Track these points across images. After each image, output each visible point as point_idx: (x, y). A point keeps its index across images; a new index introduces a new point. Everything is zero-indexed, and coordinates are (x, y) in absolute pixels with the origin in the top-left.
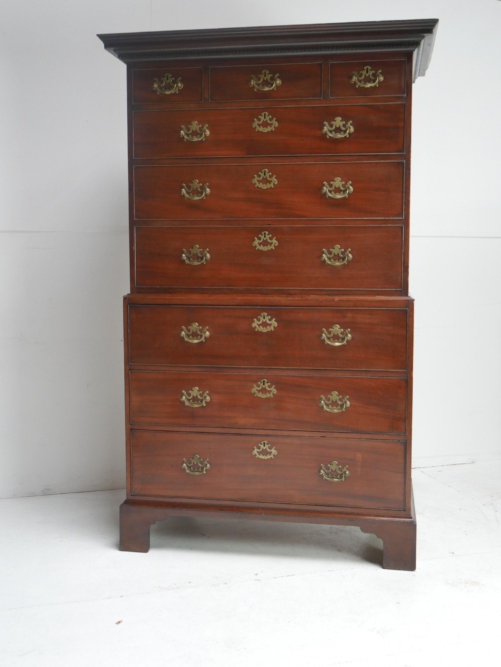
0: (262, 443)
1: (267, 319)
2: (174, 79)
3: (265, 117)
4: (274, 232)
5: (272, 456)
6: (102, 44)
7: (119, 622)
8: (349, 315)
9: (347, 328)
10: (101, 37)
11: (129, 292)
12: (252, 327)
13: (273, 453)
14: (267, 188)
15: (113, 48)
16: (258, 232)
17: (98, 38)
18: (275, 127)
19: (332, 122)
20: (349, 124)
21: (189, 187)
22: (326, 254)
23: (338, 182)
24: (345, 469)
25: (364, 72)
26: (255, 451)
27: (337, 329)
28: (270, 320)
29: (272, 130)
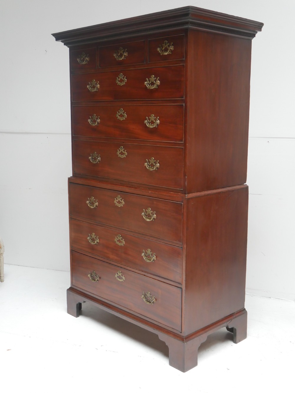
0: (119, 271)
1: (120, 199)
2: (86, 55)
3: (121, 76)
4: (125, 147)
5: (122, 280)
6: (54, 39)
7: (8, 350)
8: (155, 203)
9: (154, 211)
10: (54, 35)
11: (72, 175)
12: (114, 203)
13: (123, 279)
14: (122, 120)
15: (61, 40)
16: (118, 146)
17: (52, 36)
18: (125, 82)
19: (150, 78)
20: (157, 79)
21: (92, 118)
22: (147, 163)
23: (153, 117)
24: (153, 298)
25: (164, 45)
26: (116, 275)
27: (149, 210)
28: (121, 200)
29: (124, 84)
